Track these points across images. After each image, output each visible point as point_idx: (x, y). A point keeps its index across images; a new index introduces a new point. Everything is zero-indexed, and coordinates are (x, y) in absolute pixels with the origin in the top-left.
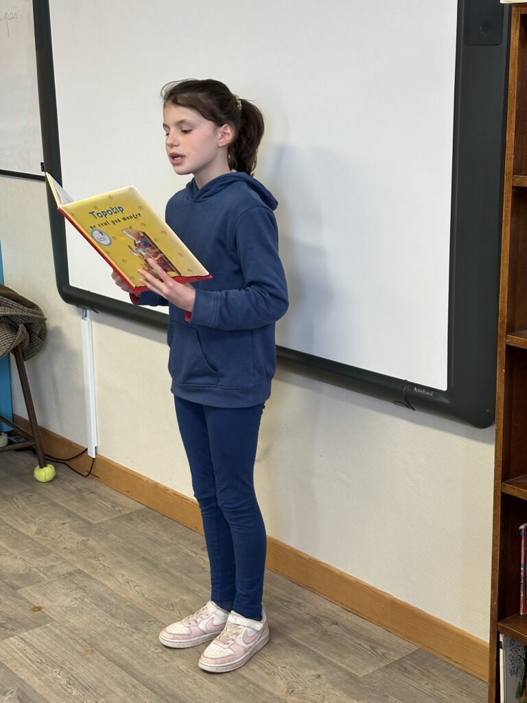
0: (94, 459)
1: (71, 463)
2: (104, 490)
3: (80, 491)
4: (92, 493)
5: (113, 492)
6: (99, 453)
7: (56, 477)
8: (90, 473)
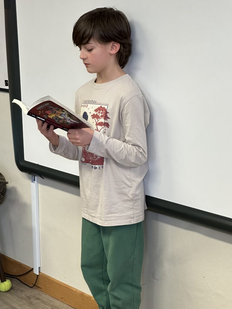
0: (37, 275)
1: (21, 278)
2: (45, 297)
3: (29, 298)
4: (37, 299)
5: (51, 299)
6: (41, 271)
7: (12, 288)
8: (35, 285)
